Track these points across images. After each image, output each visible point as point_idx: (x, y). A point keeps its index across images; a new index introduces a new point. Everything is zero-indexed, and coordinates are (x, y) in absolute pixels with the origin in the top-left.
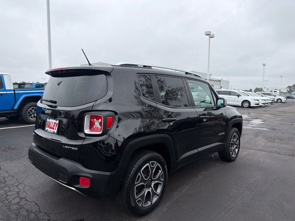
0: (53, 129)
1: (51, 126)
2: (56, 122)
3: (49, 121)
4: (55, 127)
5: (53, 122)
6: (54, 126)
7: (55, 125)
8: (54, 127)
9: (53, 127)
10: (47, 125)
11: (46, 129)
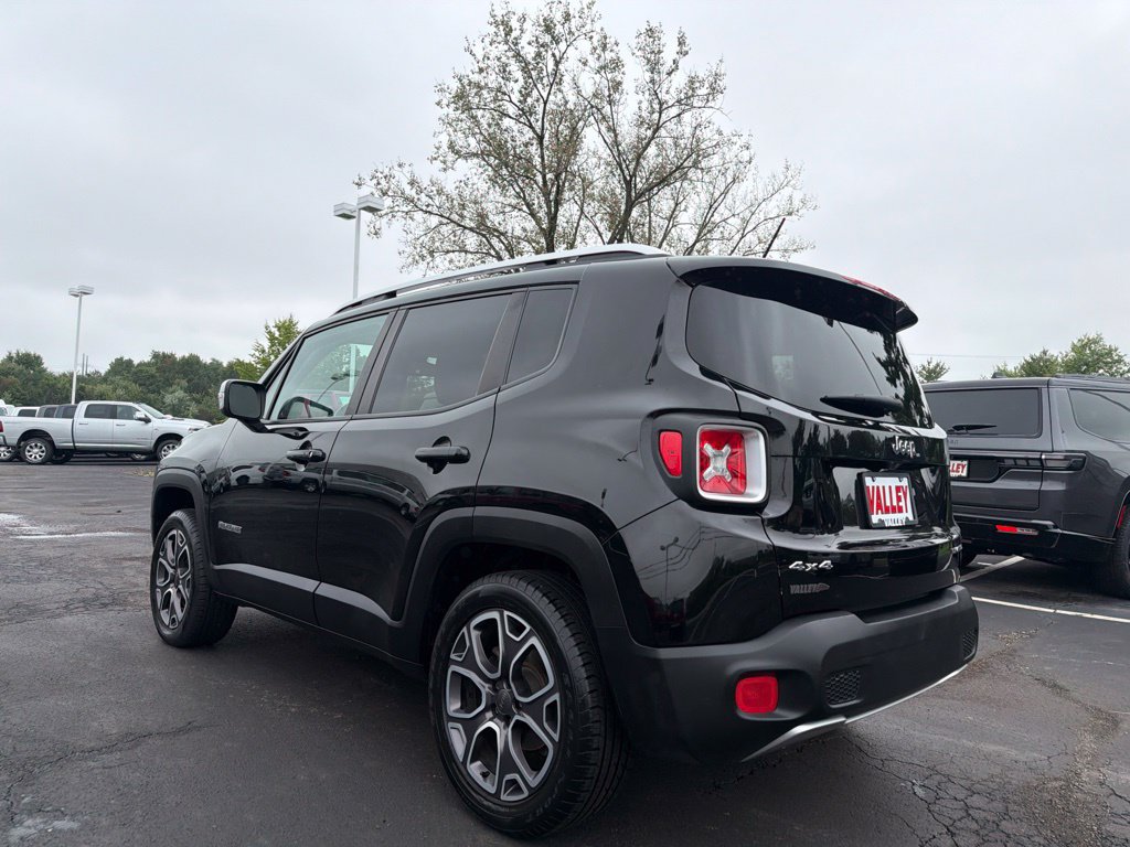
0: (900, 510)
1: (888, 504)
2: (899, 484)
3: (875, 484)
4: (902, 504)
5: (890, 487)
6: (899, 499)
7: (901, 494)
8: (900, 504)
9: (895, 503)
10: (872, 502)
11: (875, 519)
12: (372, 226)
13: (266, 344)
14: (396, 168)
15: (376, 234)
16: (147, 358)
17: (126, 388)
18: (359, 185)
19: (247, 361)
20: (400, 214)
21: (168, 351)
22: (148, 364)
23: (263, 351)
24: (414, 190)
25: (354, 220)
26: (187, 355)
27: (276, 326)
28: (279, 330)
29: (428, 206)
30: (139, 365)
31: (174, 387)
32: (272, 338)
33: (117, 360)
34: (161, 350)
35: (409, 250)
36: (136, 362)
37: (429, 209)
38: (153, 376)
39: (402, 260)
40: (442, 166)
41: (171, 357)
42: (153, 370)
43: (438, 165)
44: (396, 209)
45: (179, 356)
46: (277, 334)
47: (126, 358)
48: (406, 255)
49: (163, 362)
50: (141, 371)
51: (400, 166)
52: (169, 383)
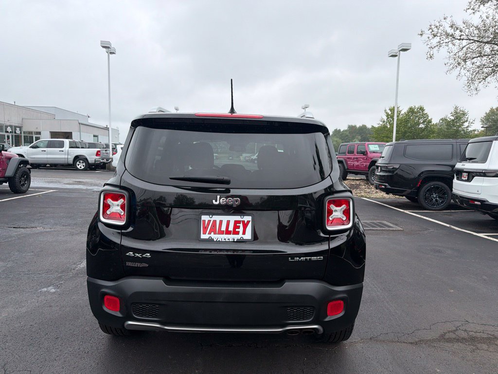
0: (236, 233)
2: (242, 219)
3: (212, 219)
4: (239, 230)
5: (228, 221)
6: (237, 227)
9: (231, 229)
10: (206, 228)
11: (206, 236)
12: (428, 54)
13: (385, 118)
14: (443, 20)
15: (431, 57)
16: (346, 128)
17: (336, 141)
18: (421, 35)
19: (377, 127)
20: (444, 44)
21: (353, 125)
22: (346, 131)
23: (384, 122)
24: (453, 30)
25: (397, 57)
26: (361, 125)
27: (390, 110)
28: (391, 111)
29: (460, 36)
30: (343, 131)
31: (355, 140)
32: (388, 115)
33: (335, 130)
34: (350, 124)
35: (452, 61)
36: (342, 130)
37: (462, 38)
38: (347, 136)
39: (446, 68)
40: (473, 11)
41: (355, 126)
42: (348, 133)
43: (470, 11)
44: (442, 42)
45: (358, 126)
46: (390, 113)
47: (338, 129)
48: (449, 64)
49: (352, 128)
50: (343, 134)
51: (445, 19)
52: (353, 138)
